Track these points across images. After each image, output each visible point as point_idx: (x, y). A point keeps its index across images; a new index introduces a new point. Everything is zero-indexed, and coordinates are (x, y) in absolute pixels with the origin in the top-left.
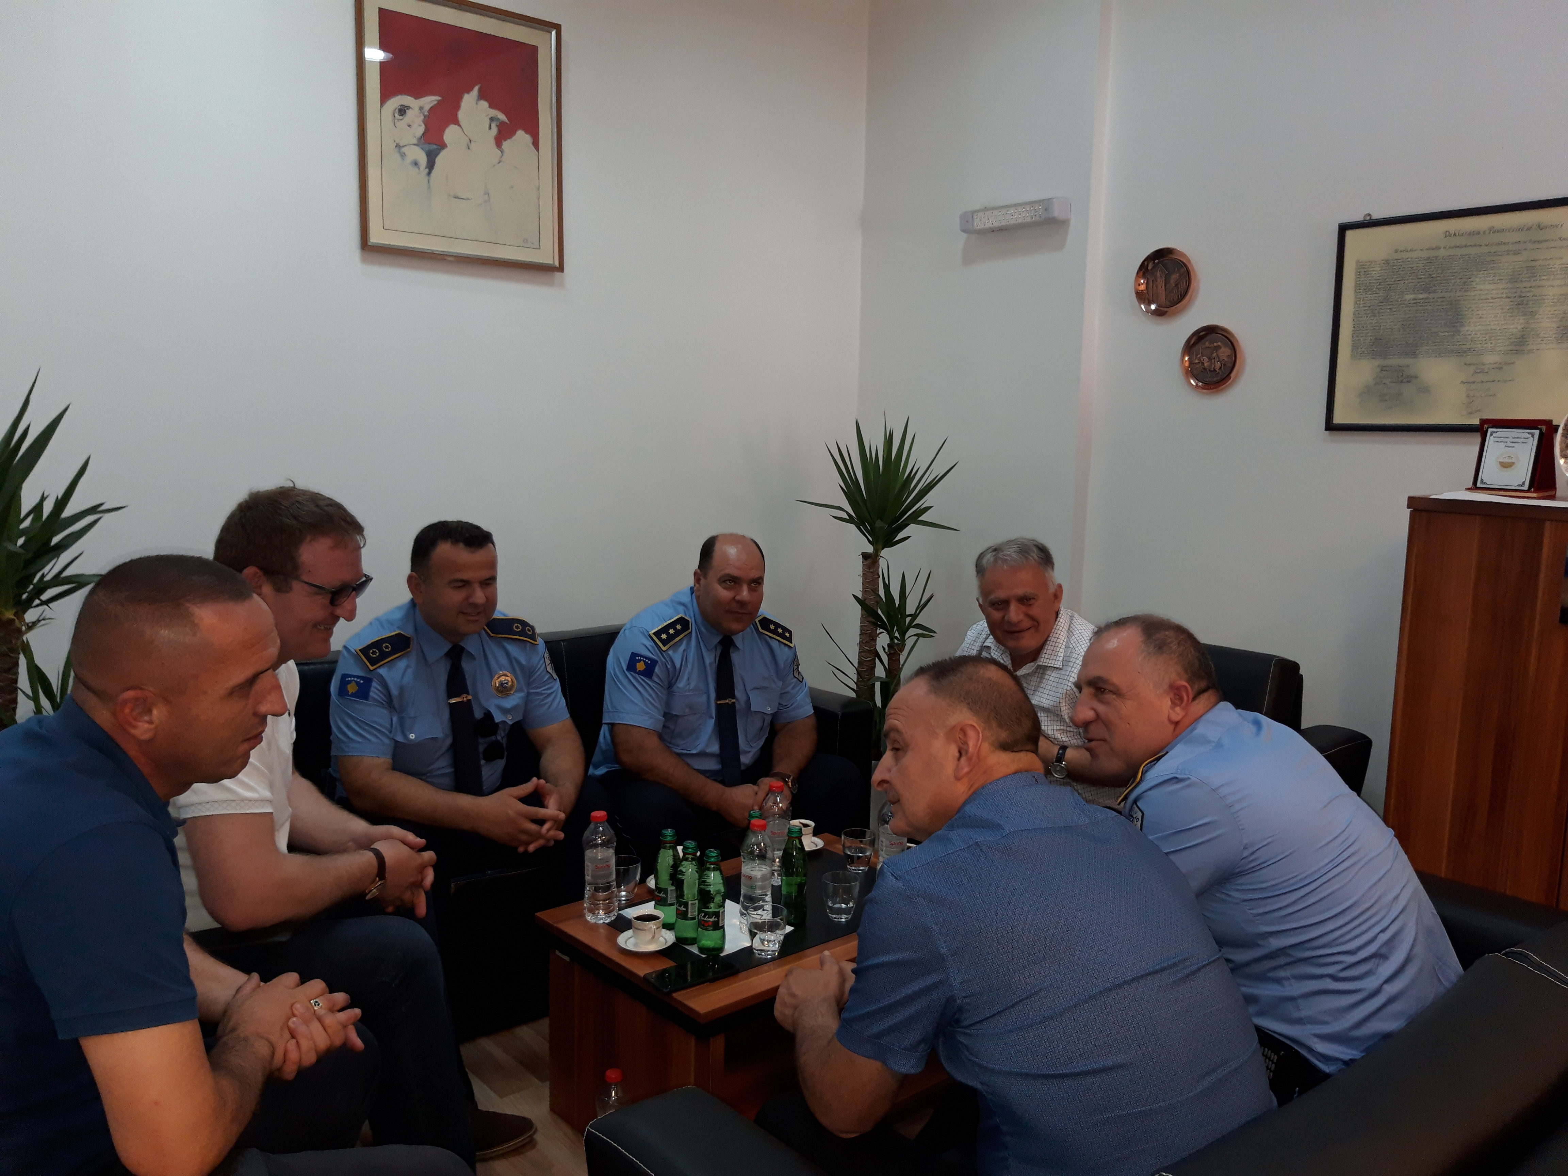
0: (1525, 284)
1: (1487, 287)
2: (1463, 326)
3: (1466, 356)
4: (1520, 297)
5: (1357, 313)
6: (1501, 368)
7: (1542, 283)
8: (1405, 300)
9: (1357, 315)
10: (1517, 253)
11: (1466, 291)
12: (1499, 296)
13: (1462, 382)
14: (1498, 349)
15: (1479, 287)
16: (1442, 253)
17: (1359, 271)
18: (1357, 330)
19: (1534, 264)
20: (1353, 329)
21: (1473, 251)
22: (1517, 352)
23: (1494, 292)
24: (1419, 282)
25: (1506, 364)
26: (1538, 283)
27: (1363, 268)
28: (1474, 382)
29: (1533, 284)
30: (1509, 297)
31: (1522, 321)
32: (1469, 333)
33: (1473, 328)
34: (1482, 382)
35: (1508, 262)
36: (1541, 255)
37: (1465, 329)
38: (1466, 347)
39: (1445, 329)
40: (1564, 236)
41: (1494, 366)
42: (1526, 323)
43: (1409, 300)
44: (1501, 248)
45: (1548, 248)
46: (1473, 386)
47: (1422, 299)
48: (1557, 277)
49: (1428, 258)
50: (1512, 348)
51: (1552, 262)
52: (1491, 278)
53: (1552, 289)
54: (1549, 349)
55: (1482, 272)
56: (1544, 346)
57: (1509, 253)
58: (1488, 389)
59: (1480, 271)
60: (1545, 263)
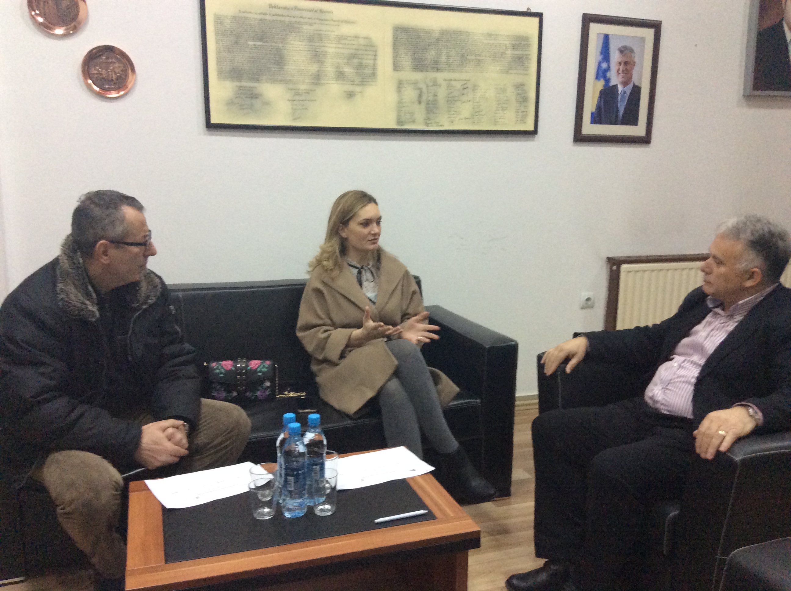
0: (317, 44)
1: (296, 43)
2: (285, 65)
3: (289, 84)
4: (315, 51)
5: (218, 49)
6: (308, 93)
7: (326, 45)
8: (249, 45)
9: (218, 52)
10: (311, 25)
11: (284, 44)
12: (304, 49)
13: (289, 100)
14: (306, 81)
15: (292, 42)
16: (268, 17)
17: (216, 20)
18: (219, 61)
19: (320, 32)
20: (217, 60)
21: (287, 19)
22: (317, 84)
23: (301, 47)
24: (257, 34)
25: (311, 90)
26: (323, 44)
27: (219, 20)
28: (295, 101)
29: (321, 44)
30: (310, 51)
31: (317, 66)
32: (289, 70)
33: (291, 67)
34: (299, 100)
35: (306, 29)
36: (324, 28)
37: (286, 67)
38: (288, 78)
39: (275, 66)
40: (334, 19)
41: (305, 91)
42: (320, 67)
43: (251, 45)
44: (302, 20)
45: (327, 25)
46: (295, 103)
47: (260, 45)
48: (333, 42)
49: (261, 20)
50: (313, 81)
51: (329, 33)
52: (298, 38)
53: (331, 49)
54: (333, 84)
55: (293, 33)
56: (329, 82)
57: (306, 24)
58: (303, 105)
59: (292, 32)
60: (326, 33)
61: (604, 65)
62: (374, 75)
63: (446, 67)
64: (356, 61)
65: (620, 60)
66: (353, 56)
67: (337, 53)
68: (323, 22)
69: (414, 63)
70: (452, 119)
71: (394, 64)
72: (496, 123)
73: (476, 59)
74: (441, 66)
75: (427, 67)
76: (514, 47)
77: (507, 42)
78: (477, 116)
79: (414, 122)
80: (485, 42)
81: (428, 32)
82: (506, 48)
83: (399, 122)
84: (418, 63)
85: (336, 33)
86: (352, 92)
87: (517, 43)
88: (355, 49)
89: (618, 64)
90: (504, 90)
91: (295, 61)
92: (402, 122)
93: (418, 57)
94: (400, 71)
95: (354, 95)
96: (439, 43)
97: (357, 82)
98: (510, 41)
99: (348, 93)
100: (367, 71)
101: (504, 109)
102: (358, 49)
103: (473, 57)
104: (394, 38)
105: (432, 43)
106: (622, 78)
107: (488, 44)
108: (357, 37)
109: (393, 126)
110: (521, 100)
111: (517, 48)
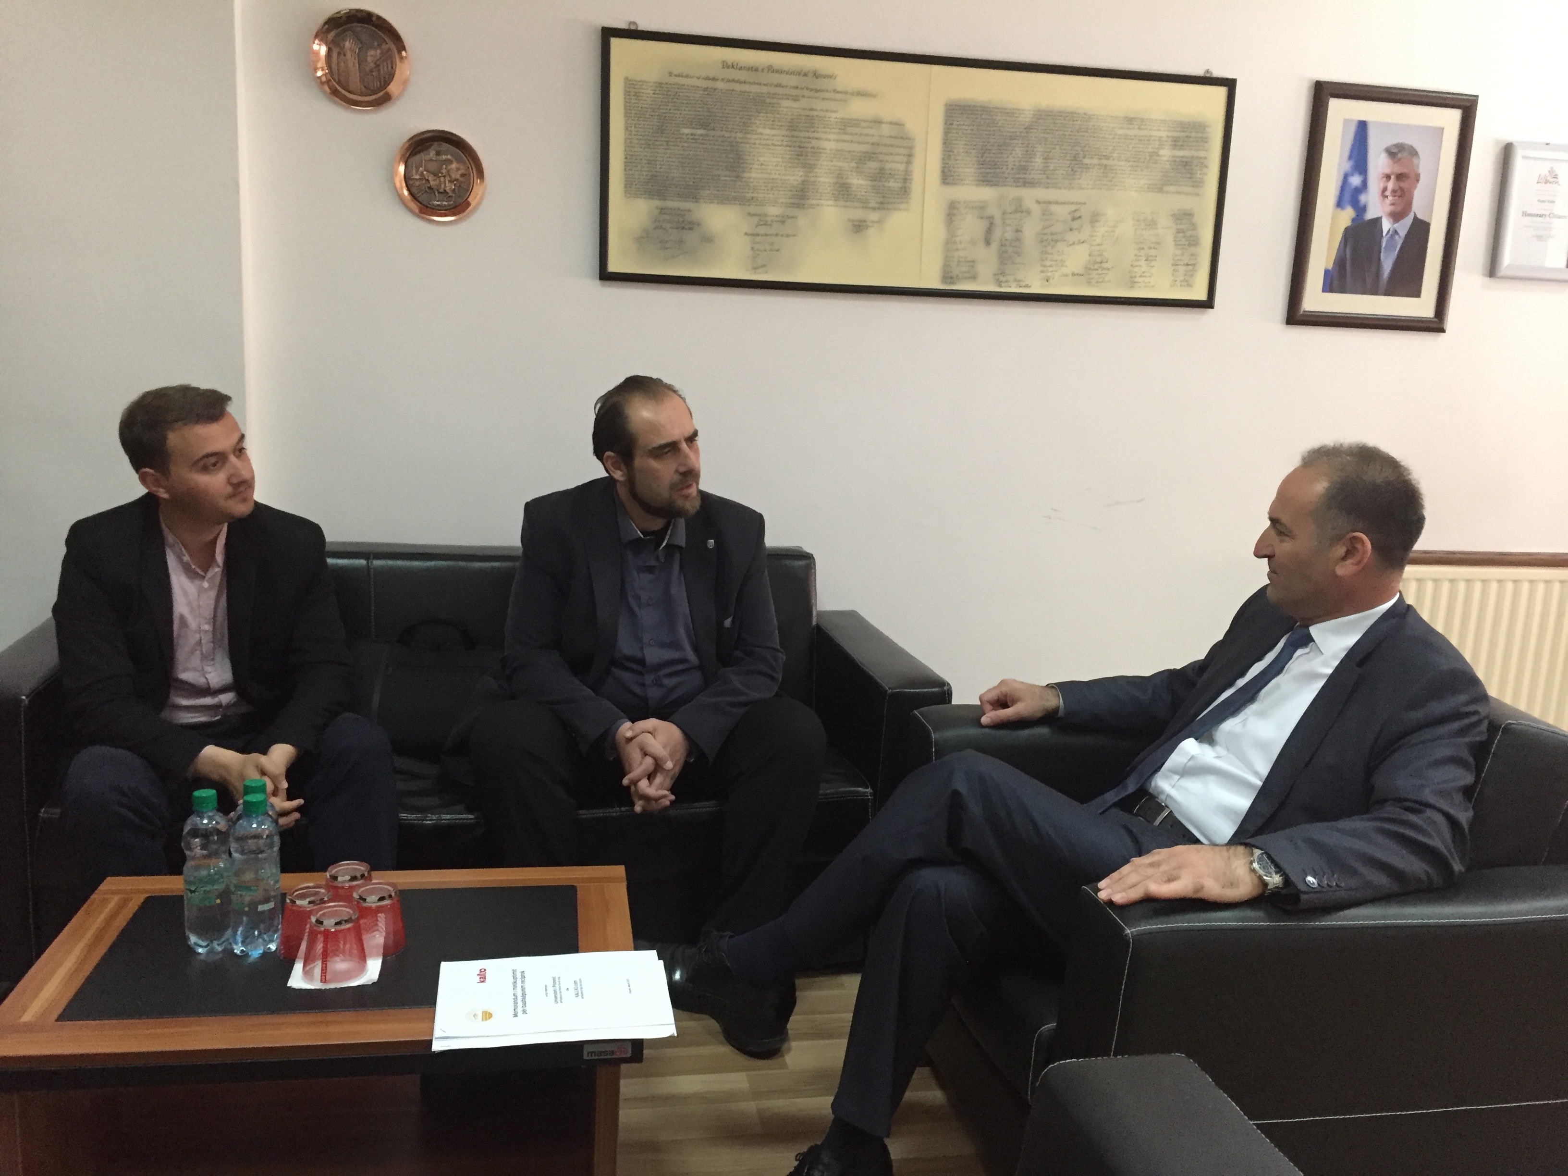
0: (802, 134)
1: (768, 131)
2: (744, 172)
3: (749, 205)
4: (799, 147)
5: (628, 141)
6: (783, 222)
7: (821, 135)
8: (683, 134)
9: (629, 146)
10: (796, 99)
11: (746, 133)
12: (780, 143)
13: (746, 234)
14: (781, 201)
15: (760, 130)
16: (720, 85)
17: (628, 90)
18: (629, 161)
19: (811, 113)
20: (626, 160)
21: (754, 89)
22: (800, 206)
23: (775, 138)
24: (697, 115)
25: (789, 217)
26: (816, 135)
27: (632, 88)
28: (757, 235)
29: (812, 135)
30: (790, 146)
31: (801, 173)
32: (752, 180)
33: (754, 175)
34: (766, 235)
35: (787, 107)
36: (819, 105)
37: (746, 175)
38: (749, 195)
39: (728, 173)
40: (839, 89)
41: (778, 219)
42: (806, 176)
43: (687, 135)
44: (780, 90)
45: (824, 99)
46: (758, 239)
47: (701, 135)
48: (833, 130)
49: (706, 89)
50: (793, 201)
51: (829, 114)
52: (771, 123)
53: (829, 142)
54: (828, 206)
55: (762, 114)
56: (823, 202)
57: (788, 97)
58: (772, 244)
59: (760, 113)
60: (822, 114)
61: (1356, 180)
62: (905, 191)
63: (1042, 179)
64: (872, 165)
65: (1388, 171)
66: (870, 156)
67: (842, 150)
68: (817, 95)
69: (980, 171)
70: (1049, 274)
71: (943, 172)
72: (1132, 284)
73: (1099, 165)
74: (1031, 176)
75: (1006, 178)
76: (1176, 143)
77: (1164, 134)
78: (1097, 270)
79: (974, 277)
80: (1120, 132)
81: (1011, 113)
82: (1159, 145)
83: (947, 277)
84: (988, 171)
85: (840, 115)
86: (865, 221)
87: (1183, 134)
88: (873, 144)
89: (1385, 179)
90: (1152, 224)
91: (762, 165)
92: (952, 278)
93: (988, 159)
94: (955, 184)
95: (867, 227)
96: (1031, 135)
97: (873, 204)
98: (1168, 131)
99: (856, 223)
100: (892, 184)
101: (1150, 258)
102: (878, 144)
103: (1095, 161)
104: (946, 123)
105: (1018, 134)
106: (1392, 204)
107: (1126, 137)
108: (878, 122)
109: (936, 284)
110: (1184, 241)
111: (1182, 145)
